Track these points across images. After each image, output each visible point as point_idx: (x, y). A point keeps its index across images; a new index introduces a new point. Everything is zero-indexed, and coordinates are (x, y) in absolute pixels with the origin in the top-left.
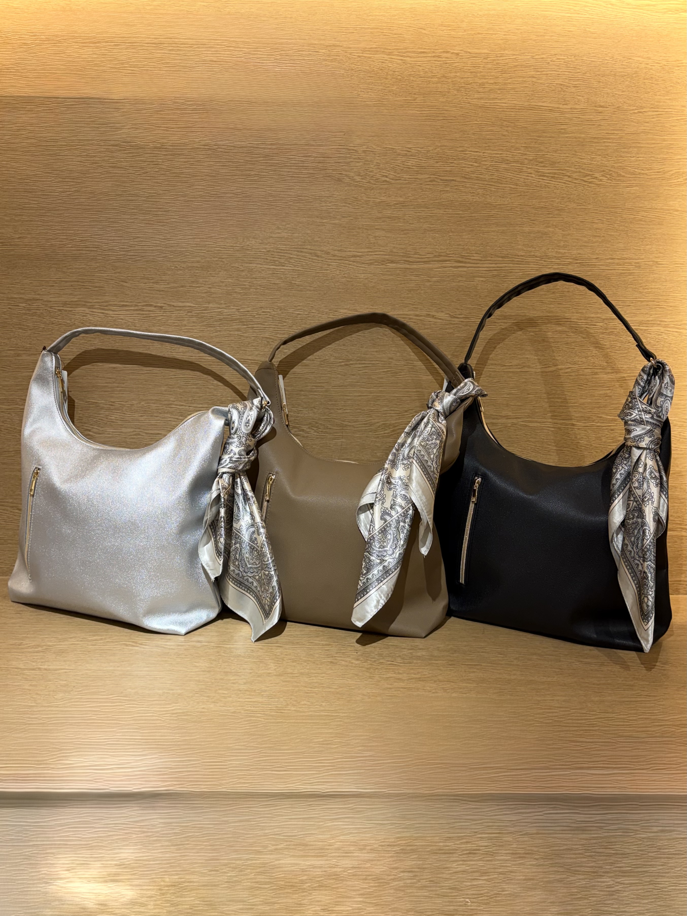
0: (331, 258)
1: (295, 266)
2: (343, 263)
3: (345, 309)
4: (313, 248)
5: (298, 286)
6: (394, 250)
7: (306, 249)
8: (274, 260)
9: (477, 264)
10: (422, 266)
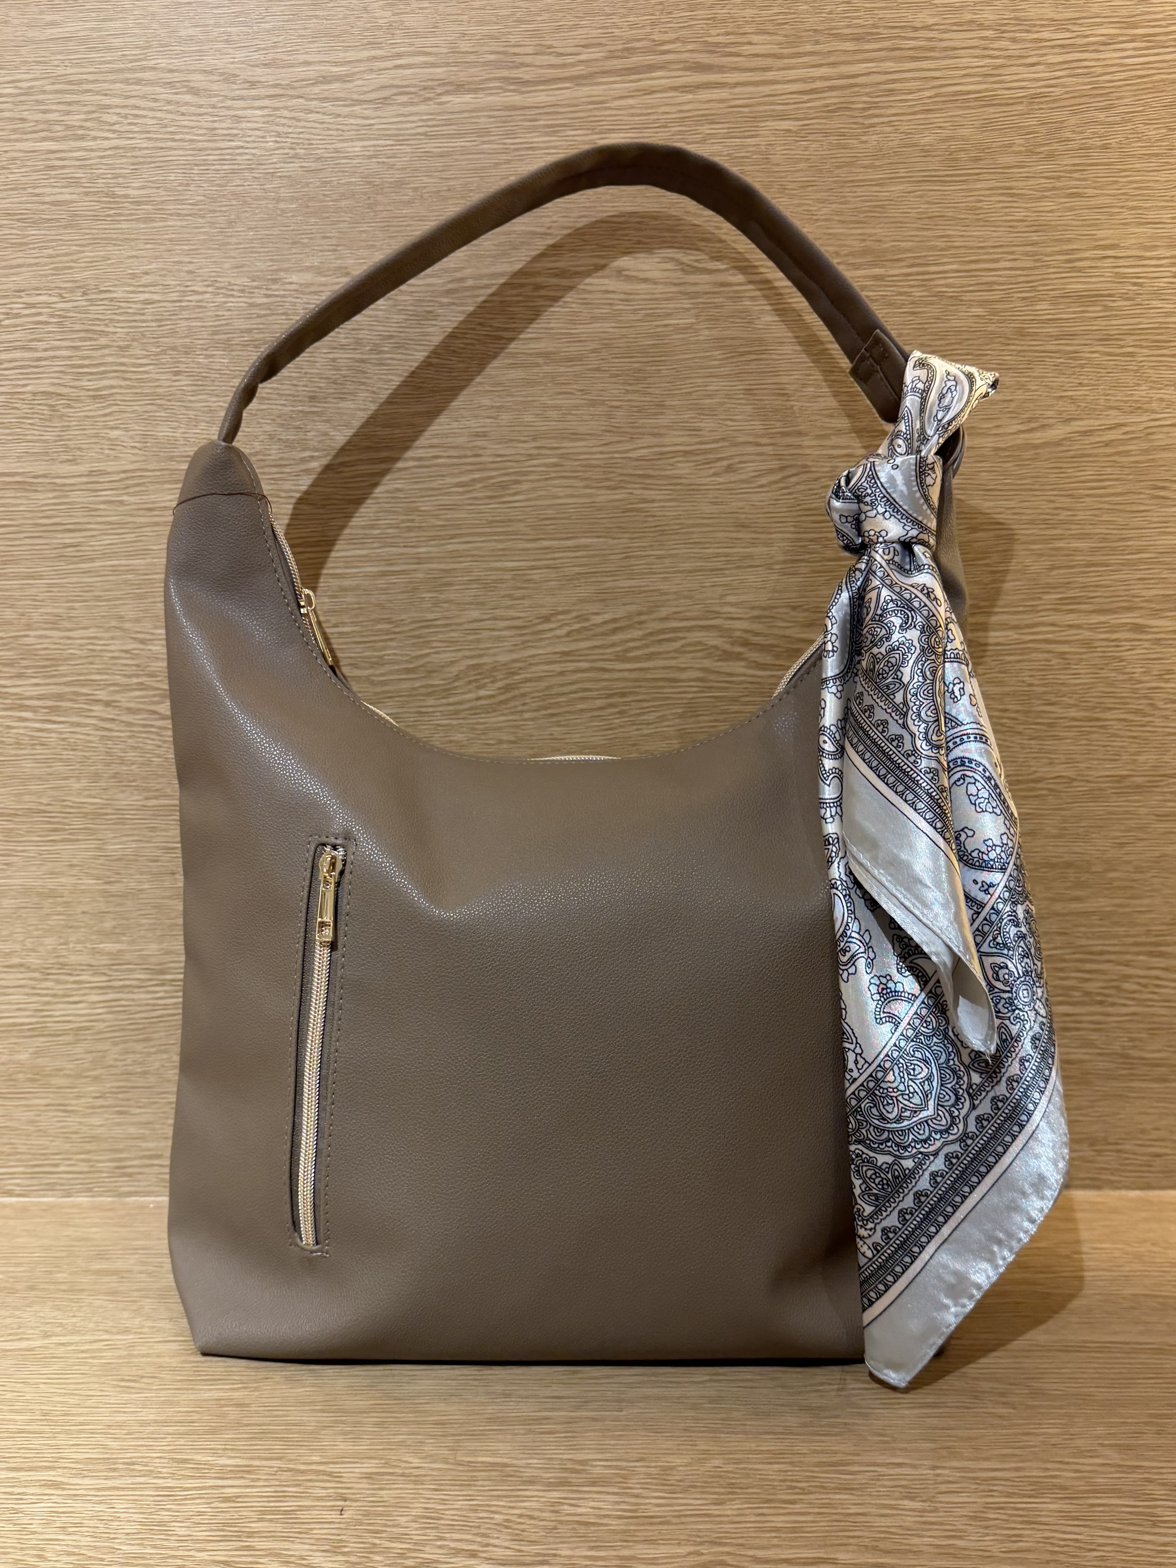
0: (244, 93)
1: (120, 134)
2: (286, 108)
3: (308, 269)
4: (176, 63)
5: (138, 203)
6: (464, 46)
7: (153, 69)
8: (47, 122)
9: (765, 69)
10: (567, 93)
